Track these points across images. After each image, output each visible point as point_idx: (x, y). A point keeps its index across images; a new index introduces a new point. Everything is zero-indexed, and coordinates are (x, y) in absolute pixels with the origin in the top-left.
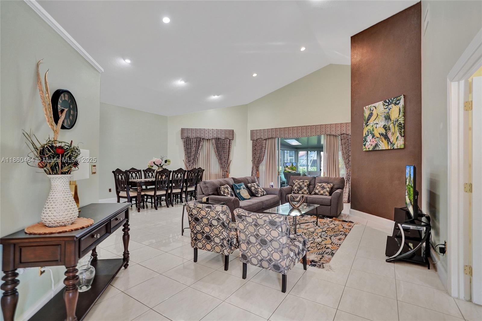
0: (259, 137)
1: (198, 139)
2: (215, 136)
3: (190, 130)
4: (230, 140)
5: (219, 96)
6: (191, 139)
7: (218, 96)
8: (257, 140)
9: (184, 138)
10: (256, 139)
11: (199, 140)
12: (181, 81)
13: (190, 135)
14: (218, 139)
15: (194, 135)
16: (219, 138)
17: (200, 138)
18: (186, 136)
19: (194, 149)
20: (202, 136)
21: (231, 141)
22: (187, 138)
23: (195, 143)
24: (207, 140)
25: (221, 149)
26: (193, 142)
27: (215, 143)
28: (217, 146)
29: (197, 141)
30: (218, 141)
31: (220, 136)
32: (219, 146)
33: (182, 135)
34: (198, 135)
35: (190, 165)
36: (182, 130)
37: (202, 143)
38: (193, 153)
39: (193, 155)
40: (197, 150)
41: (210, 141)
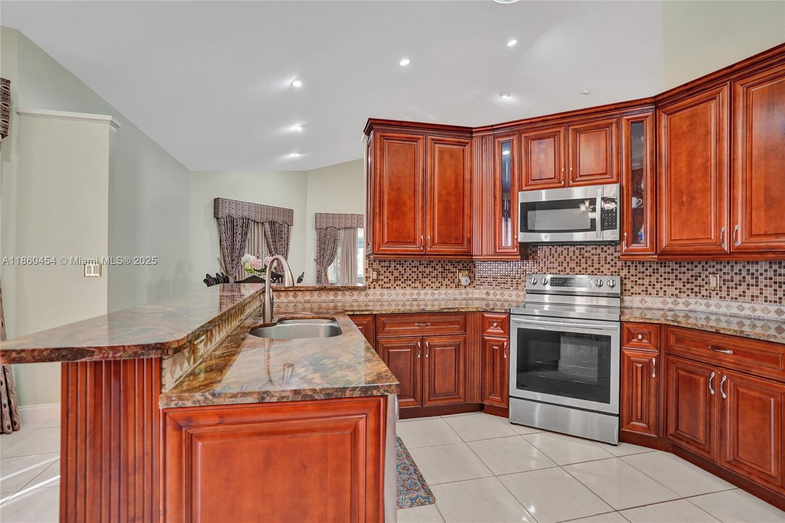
0: (331, 225)
1: (244, 221)
2: (270, 218)
3: (241, 204)
4: (288, 225)
5: (302, 155)
6: (235, 220)
7: (300, 153)
8: (327, 228)
9: (224, 217)
10: (325, 227)
11: (246, 222)
12: (299, 126)
13: (233, 213)
14: (272, 223)
15: (240, 213)
16: (274, 222)
17: (248, 219)
18: (228, 214)
19: (239, 238)
20: (253, 216)
21: (290, 227)
22: (228, 218)
23: (241, 227)
24: (258, 223)
25: (277, 239)
26: (237, 226)
27: (269, 229)
28: (272, 235)
29: (243, 223)
30: (274, 225)
31: (276, 219)
32: (275, 235)
33: (220, 211)
34: (246, 214)
35: (232, 268)
36: (220, 201)
37: (250, 228)
38: (238, 246)
39: (238, 249)
40: (244, 241)
41: (260, 226)
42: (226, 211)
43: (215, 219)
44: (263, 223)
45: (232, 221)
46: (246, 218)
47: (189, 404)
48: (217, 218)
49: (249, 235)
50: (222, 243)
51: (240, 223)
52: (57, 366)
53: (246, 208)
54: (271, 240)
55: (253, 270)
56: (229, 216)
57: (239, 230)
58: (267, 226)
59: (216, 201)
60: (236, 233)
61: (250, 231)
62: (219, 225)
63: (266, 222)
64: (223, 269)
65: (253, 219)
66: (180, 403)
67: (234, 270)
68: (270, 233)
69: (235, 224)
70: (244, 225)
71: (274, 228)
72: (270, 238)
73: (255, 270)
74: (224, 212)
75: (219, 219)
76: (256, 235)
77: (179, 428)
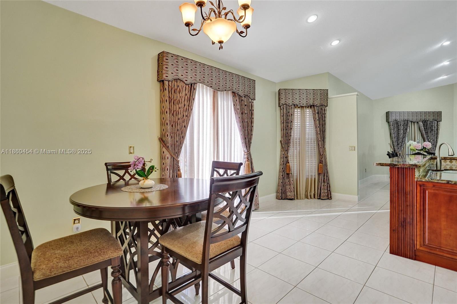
2: (423, 118)
3: (402, 113)
6: (399, 122)
7: (447, 75)
9: (392, 121)
11: (406, 123)
13: (398, 118)
14: (425, 122)
15: (402, 118)
16: (426, 121)
17: (408, 121)
18: (394, 119)
19: (402, 132)
21: (439, 123)
22: (395, 122)
23: (403, 125)
24: (414, 122)
25: (429, 131)
26: (400, 125)
27: (422, 125)
28: (424, 129)
29: (404, 123)
30: (426, 123)
31: (427, 118)
32: (427, 128)
33: (390, 118)
34: (406, 118)
35: (398, 149)
36: (390, 113)
37: (409, 126)
38: (401, 136)
39: (401, 138)
40: (405, 133)
41: (416, 124)
42: (394, 118)
43: (387, 123)
44: (417, 122)
45: (397, 123)
46: (406, 121)
47: (424, 180)
48: (388, 122)
49: (408, 130)
50: (392, 135)
51: (402, 123)
52: (389, 167)
53: (406, 115)
54: (424, 132)
55: (415, 149)
56: (395, 120)
57: (402, 128)
58: (421, 124)
59: (388, 114)
60: (400, 129)
61: (409, 127)
62: (389, 126)
63: (420, 121)
64: (392, 149)
65: (411, 120)
66: (421, 180)
67: (399, 149)
68: (423, 128)
69: (399, 124)
70: (405, 124)
71: (426, 124)
72: (423, 131)
73: (416, 149)
74: (392, 118)
75: (389, 123)
76: (414, 130)
77: (421, 186)
